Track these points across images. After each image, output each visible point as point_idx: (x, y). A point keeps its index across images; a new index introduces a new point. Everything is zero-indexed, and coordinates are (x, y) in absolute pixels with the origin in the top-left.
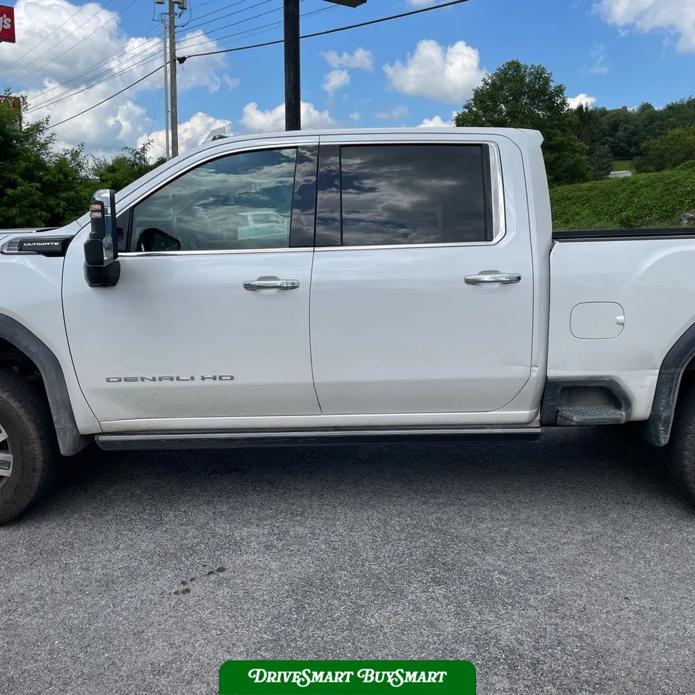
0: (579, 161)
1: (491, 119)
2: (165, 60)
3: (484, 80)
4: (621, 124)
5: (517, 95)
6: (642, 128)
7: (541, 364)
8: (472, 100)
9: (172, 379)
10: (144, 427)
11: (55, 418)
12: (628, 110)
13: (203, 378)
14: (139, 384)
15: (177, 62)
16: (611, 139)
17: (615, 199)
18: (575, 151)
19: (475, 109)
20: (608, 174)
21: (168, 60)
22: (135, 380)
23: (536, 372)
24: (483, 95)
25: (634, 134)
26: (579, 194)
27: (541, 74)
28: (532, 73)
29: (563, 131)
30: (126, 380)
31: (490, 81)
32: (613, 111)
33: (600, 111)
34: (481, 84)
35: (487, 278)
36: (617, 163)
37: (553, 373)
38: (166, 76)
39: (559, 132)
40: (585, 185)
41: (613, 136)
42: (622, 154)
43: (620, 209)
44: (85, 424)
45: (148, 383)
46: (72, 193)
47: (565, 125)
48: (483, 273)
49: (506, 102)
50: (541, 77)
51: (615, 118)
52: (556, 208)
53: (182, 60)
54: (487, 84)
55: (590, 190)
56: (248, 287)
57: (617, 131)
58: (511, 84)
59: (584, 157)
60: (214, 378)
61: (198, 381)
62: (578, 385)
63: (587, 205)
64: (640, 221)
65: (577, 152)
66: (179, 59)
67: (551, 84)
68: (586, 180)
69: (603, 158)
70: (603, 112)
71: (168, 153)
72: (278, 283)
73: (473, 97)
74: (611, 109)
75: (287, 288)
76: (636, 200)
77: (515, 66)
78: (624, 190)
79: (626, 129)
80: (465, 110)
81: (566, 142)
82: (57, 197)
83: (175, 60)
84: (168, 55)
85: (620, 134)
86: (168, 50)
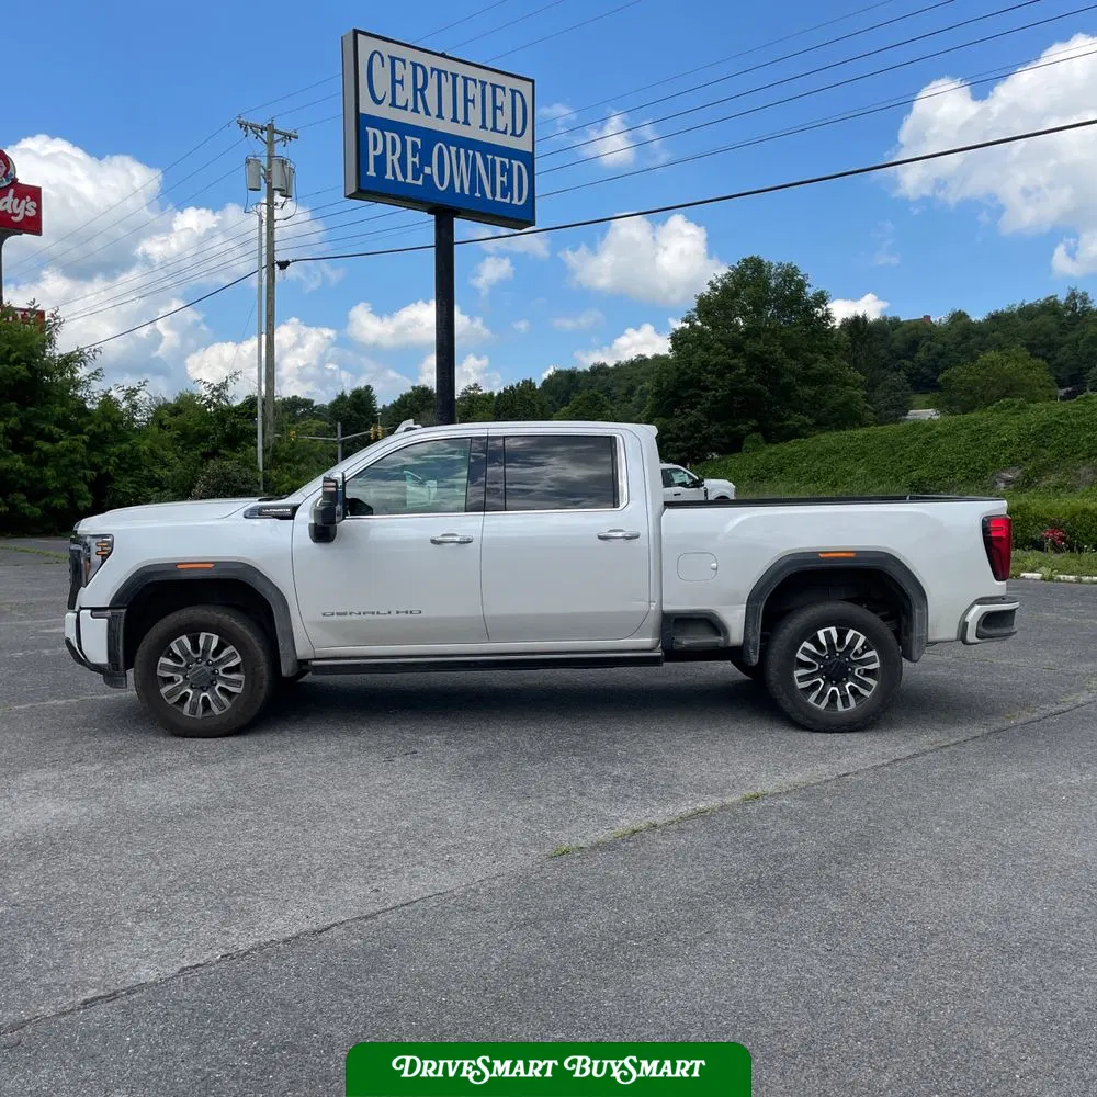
0: (852, 397)
1: (722, 337)
2: (260, 262)
3: (711, 283)
4: (923, 341)
5: (759, 305)
6: (952, 347)
7: (657, 599)
8: (695, 310)
9: (373, 613)
10: (348, 654)
11: (280, 644)
12: (933, 320)
13: (398, 613)
14: (347, 617)
15: (277, 267)
16: (908, 363)
17: (902, 452)
18: (846, 384)
19: (699, 323)
20: (906, 414)
21: (264, 264)
22: (345, 614)
23: (653, 607)
24: (710, 304)
25: (941, 355)
26: (852, 444)
27: (792, 276)
28: (779, 274)
29: (828, 355)
30: (338, 614)
31: (718, 284)
32: (909, 321)
33: (891, 322)
34: (706, 289)
35: (614, 534)
36: (919, 398)
37: (667, 607)
38: (260, 287)
39: (822, 357)
40: (860, 432)
41: (911, 359)
42: (925, 384)
43: (909, 467)
44: (302, 651)
45: (354, 617)
46: (125, 446)
47: (831, 348)
48: (611, 531)
49: (744, 313)
50: (793, 280)
51: (913, 332)
52: (820, 465)
53: (284, 265)
54: (716, 289)
55: (866, 439)
56: (434, 542)
57: (917, 352)
58: (750, 290)
59: (860, 393)
60: (407, 612)
61: (393, 615)
62: (695, 616)
63: (863, 460)
64: (938, 484)
65: (849, 384)
66: (279, 263)
67: (807, 289)
68: (862, 425)
69: (897, 390)
70: (896, 323)
71: (260, 389)
72: (457, 539)
73: (695, 307)
74: (907, 319)
75: (464, 542)
76: (932, 455)
77: (756, 265)
78: (917, 439)
79: (929, 349)
80: (684, 324)
81: (831, 371)
82: (104, 452)
83: (273, 265)
84: (265, 257)
85: (921, 355)
86: (264, 250)
